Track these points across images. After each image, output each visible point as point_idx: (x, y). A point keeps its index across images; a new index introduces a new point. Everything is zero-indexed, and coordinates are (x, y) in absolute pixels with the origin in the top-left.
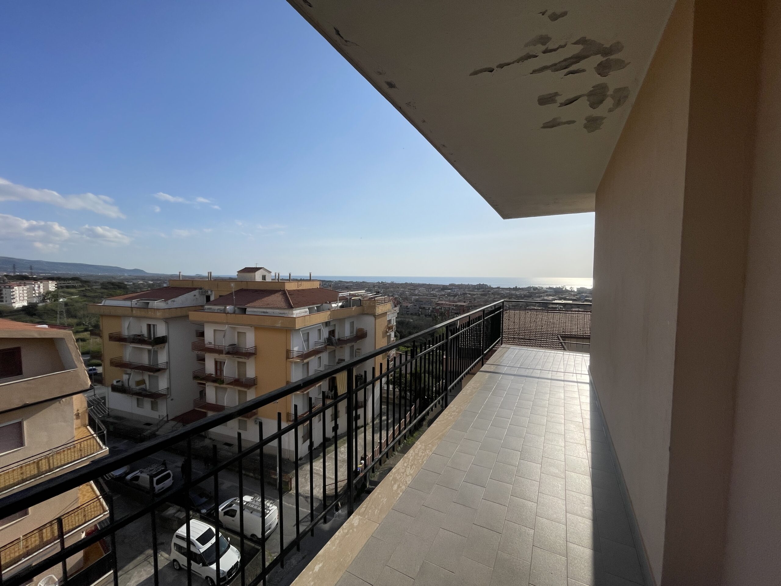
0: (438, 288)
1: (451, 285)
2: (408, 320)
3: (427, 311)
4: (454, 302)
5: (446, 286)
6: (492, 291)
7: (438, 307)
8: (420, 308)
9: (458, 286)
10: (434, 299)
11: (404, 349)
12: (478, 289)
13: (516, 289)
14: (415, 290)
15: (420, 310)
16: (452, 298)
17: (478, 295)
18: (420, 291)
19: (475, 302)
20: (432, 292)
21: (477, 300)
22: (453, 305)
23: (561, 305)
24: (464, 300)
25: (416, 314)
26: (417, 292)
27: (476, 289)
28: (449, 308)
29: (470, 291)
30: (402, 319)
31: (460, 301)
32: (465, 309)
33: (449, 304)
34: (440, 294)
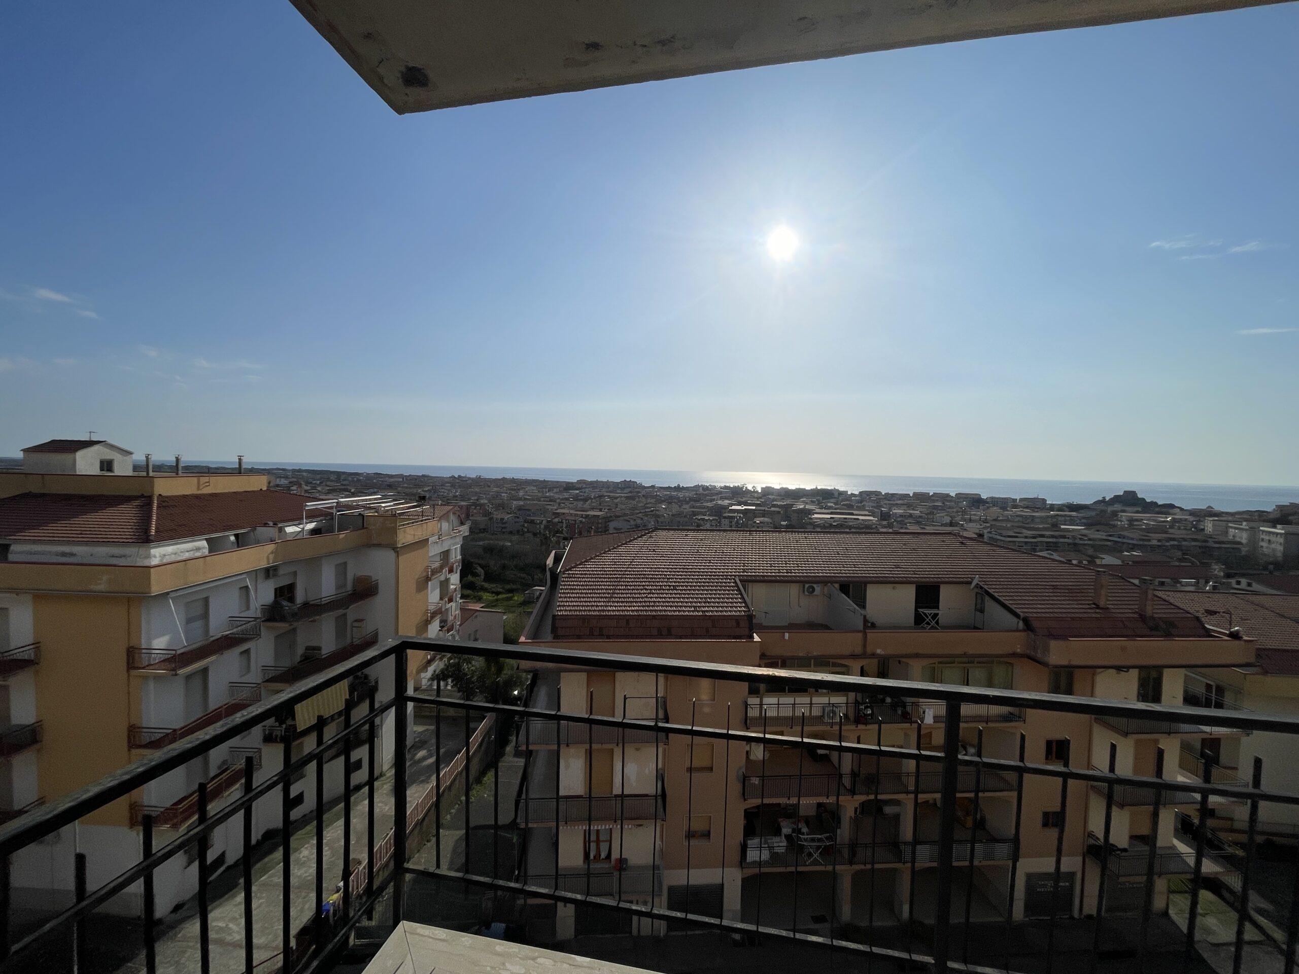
0: (557, 487)
1: (580, 482)
2: (502, 544)
3: (538, 526)
4: (584, 511)
5: (572, 483)
6: (643, 492)
7: (556, 520)
8: (525, 522)
9: (592, 483)
10: (549, 505)
11: (490, 598)
12: (622, 489)
13: (678, 489)
14: (519, 490)
15: (526, 525)
16: (580, 504)
17: (623, 499)
18: (526, 492)
19: (617, 509)
20: (548, 494)
21: (620, 506)
22: (582, 515)
23: (740, 513)
24: (601, 507)
25: (518, 531)
26: (521, 493)
27: (619, 488)
28: (575, 521)
29: (611, 492)
30: (492, 542)
31: (593, 509)
32: (600, 521)
33: (575, 514)
34: (561, 497)
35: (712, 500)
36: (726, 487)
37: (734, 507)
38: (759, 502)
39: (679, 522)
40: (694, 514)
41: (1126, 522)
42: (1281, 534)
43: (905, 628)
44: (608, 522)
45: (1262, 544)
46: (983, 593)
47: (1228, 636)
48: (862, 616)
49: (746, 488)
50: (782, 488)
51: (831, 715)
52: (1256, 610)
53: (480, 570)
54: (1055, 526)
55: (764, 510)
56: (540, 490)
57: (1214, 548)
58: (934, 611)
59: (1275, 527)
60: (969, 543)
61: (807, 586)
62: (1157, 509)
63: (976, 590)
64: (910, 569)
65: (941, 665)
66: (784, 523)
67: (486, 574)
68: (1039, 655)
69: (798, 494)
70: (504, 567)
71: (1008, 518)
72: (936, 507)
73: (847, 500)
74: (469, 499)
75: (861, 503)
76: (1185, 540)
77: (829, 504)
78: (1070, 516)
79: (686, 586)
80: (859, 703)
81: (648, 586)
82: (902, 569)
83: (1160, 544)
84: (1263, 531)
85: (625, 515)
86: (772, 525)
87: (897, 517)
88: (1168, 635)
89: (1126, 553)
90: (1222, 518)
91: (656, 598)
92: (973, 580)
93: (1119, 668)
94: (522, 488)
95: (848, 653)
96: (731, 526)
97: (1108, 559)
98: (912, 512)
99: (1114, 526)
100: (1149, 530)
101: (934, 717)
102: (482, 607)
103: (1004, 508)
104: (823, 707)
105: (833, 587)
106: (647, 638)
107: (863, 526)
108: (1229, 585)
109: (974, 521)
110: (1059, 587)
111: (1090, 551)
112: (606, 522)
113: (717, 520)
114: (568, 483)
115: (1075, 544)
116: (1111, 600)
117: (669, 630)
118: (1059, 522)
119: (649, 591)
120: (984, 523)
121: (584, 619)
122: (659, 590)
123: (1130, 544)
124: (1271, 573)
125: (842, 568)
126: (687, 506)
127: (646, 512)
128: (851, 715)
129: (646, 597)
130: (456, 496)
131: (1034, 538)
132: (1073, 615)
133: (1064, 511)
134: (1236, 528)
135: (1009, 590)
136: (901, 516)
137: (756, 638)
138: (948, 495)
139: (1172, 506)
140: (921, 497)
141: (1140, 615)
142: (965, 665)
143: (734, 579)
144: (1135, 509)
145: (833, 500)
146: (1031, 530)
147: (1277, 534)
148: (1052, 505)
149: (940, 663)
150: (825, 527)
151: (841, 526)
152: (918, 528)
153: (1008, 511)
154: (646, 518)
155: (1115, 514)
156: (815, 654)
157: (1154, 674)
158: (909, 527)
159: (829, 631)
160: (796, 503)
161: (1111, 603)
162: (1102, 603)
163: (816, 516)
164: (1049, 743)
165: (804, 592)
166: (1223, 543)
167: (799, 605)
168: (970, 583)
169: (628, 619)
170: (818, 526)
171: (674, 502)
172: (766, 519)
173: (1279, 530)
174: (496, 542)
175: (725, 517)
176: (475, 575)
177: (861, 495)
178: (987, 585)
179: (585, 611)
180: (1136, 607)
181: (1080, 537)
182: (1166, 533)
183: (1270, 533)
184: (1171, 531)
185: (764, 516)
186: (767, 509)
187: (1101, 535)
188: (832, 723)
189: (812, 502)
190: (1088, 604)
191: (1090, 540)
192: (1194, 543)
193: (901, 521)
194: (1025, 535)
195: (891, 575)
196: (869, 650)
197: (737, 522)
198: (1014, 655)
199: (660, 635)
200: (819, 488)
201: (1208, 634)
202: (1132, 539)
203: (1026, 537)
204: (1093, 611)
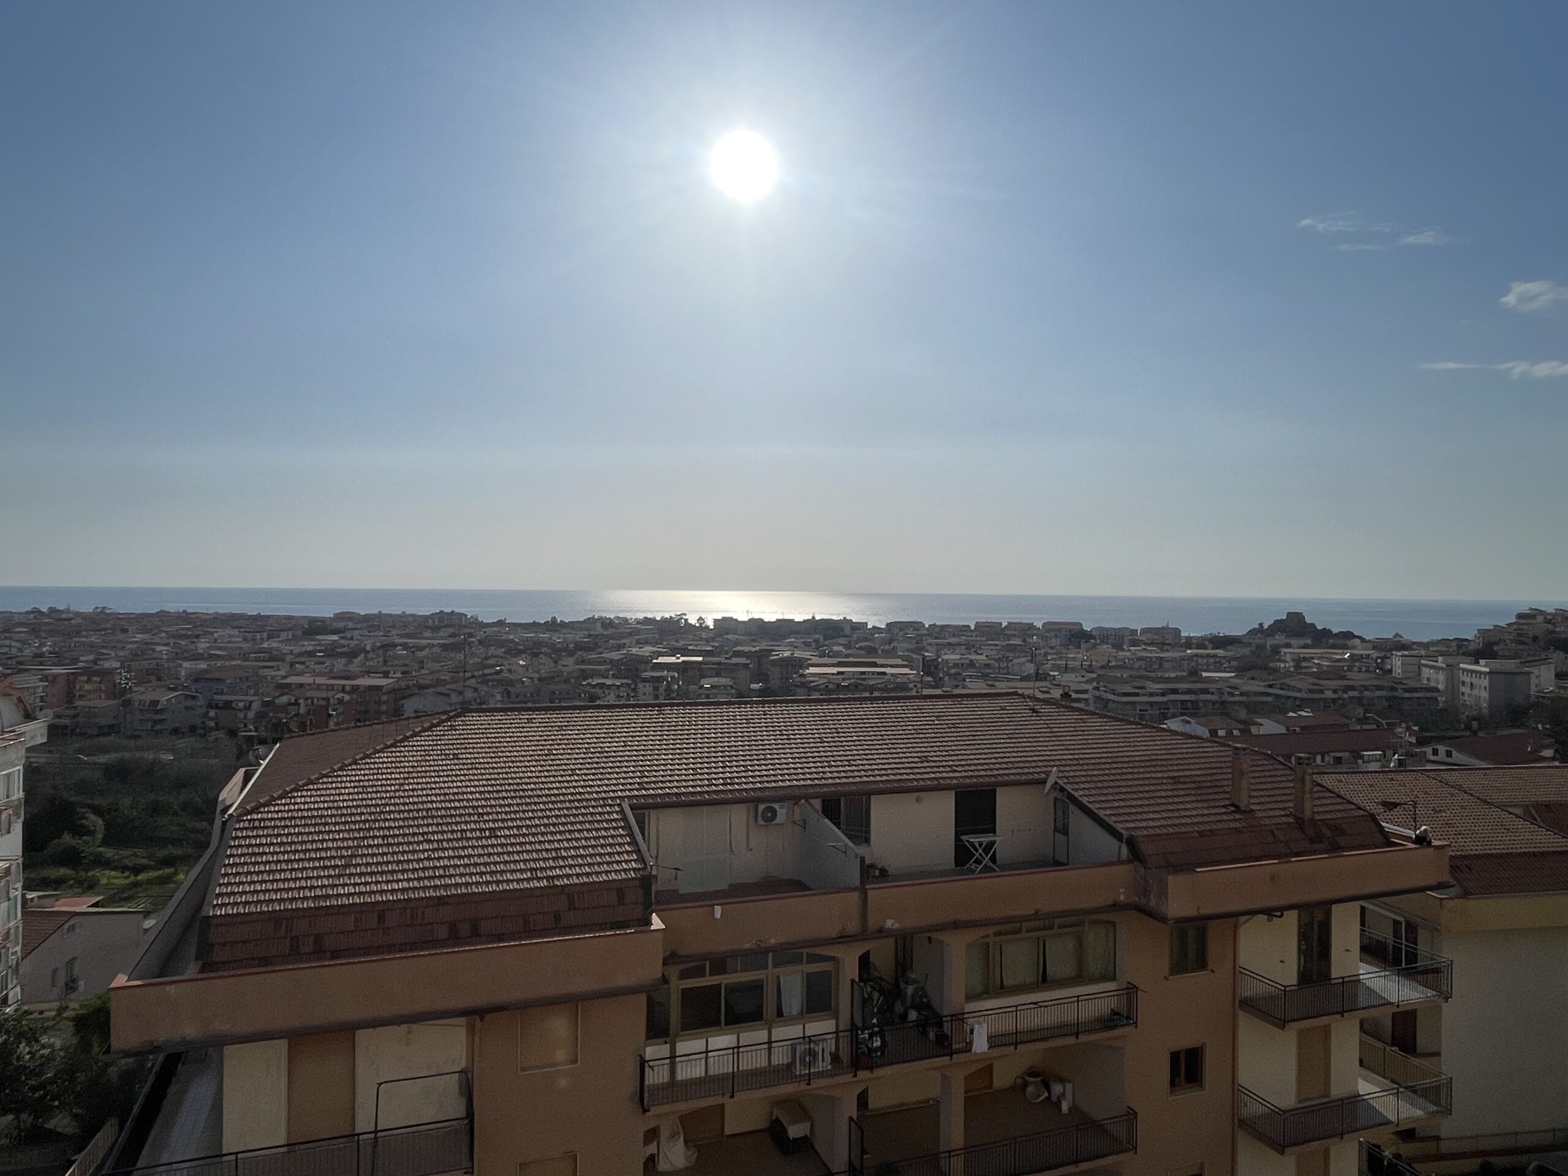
1: (340, 617)
2: (151, 756)
3: (241, 715)
4: (348, 678)
5: (323, 620)
6: (480, 635)
7: (284, 699)
8: (210, 706)
9: (367, 618)
10: (272, 668)
11: (116, 881)
12: (436, 629)
13: (553, 626)
14: (197, 636)
15: (212, 714)
16: (340, 664)
17: (436, 650)
18: (216, 640)
19: (423, 671)
20: (265, 645)
21: (431, 665)
22: (344, 686)
23: (674, 670)
24: (385, 669)
25: (193, 729)
26: (202, 645)
27: (428, 627)
28: (327, 699)
29: (408, 636)
30: (127, 755)
31: (369, 672)
32: (384, 698)
33: (327, 685)
34: (297, 650)
35: (619, 647)
36: (647, 621)
37: (661, 660)
38: (709, 648)
39: (553, 693)
40: (584, 674)
41: (1292, 664)
42: (1485, 673)
43: (941, 873)
44: (403, 698)
45: (1463, 689)
46: (1065, 799)
47: (1413, 842)
48: (858, 859)
49: (686, 620)
50: (752, 620)
51: (807, 1060)
52: (1452, 795)
53: (95, 821)
54: (1194, 673)
55: (719, 664)
56: (249, 636)
57: (1403, 698)
58: (985, 839)
59: (1477, 663)
60: (1045, 709)
61: (762, 807)
62: (1331, 641)
63: (1054, 794)
64: (944, 763)
65: (998, 938)
66: (754, 686)
67: (108, 826)
68: (1153, 903)
69: (783, 629)
70: (156, 809)
71: (1125, 663)
72: (1012, 648)
73: (866, 639)
74: (76, 661)
75: (890, 644)
76: (1366, 688)
77: (835, 648)
78: (1215, 656)
79: (518, 827)
80: (857, 1029)
81: (433, 833)
82: (932, 764)
83: (1335, 696)
84: (1464, 670)
85: (439, 682)
86: (733, 691)
87: (949, 668)
88: (1335, 848)
89: (1291, 714)
90: (1414, 653)
91: (449, 858)
92: (1048, 776)
93: (1270, 912)
94: (206, 633)
95: (834, 934)
96: (656, 697)
97: (1268, 727)
98: (973, 657)
99: (1276, 670)
100: (1322, 675)
101: (990, 1038)
102: (95, 905)
103: (1119, 647)
104: (792, 1045)
105: (809, 808)
106: (422, 949)
107: (892, 686)
108: (1422, 758)
109: (1073, 670)
110: (1182, 780)
111: (1243, 714)
112: (396, 700)
113: (629, 685)
114: (312, 621)
115: (1223, 703)
116: (1257, 797)
117: (475, 926)
118: (1200, 667)
119: (435, 845)
120: (1088, 672)
121: (276, 918)
122: (457, 840)
123: (1295, 698)
124: (1475, 733)
125: (827, 769)
126: (570, 661)
127: (484, 675)
128: (845, 1055)
129: (429, 859)
130: (41, 655)
131: (1163, 695)
132: (1202, 828)
133: (1206, 648)
134: (1431, 667)
135: (1105, 791)
136: (956, 665)
137: (657, 923)
138: (1031, 626)
139: (1349, 635)
140: (990, 631)
141: (1297, 818)
142: (1037, 934)
143: (619, 805)
144: (1302, 642)
145: (843, 641)
146: (1158, 683)
147: (1481, 673)
148: (1189, 638)
149: (998, 934)
150: (827, 691)
151: (856, 687)
152: (983, 685)
153: (1123, 650)
154: (485, 688)
155: (1276, 650)
156: (773, 941)
157: (1319, 916)
158: (968, 685)
159: (806, 893)
160: (776, 648)
161: (1257, 801)
162: (1243, 804)
163: (812, 670)
164: (1175, 1056)
165: (756, 817)
166: (1415, 690)
167: (748, 844)
168: (1043, 782)
169: (380, 911)
170: (816, 689)
171: (545, 654)
172: (722, 681)
173: (1483, 667)
174: (137, 755)
175: (645, 680)
176: (80, 831)
177: (890, 630)
178: (1071, 783)
179: (281, 901)
180: (1291, 805)
181: (1229, 690)
182: (1343, 678)
183: (1472, 672)
184: (1349, 675)
185: (718, 675)
186: (723, 661)
187: (1257, 686)
188: (809, 1074)
189: (807, 644)
190: (1224, 806)
191: (1242, 694)
192: (1378, 693)
193: (955, 674)
194: (1149, 690)
195: (912, 777)
196: (872, 924)
197: (669, 688)
198: (1116, 907)
199: (455, 937)
200: (818, 618)
201: (1386, 839)
202: (1300, 691)
203: (1151, 695)
204: (1231, 817)
